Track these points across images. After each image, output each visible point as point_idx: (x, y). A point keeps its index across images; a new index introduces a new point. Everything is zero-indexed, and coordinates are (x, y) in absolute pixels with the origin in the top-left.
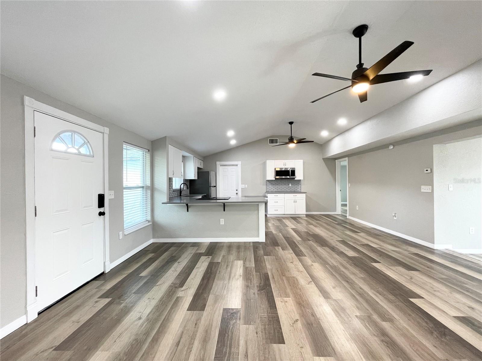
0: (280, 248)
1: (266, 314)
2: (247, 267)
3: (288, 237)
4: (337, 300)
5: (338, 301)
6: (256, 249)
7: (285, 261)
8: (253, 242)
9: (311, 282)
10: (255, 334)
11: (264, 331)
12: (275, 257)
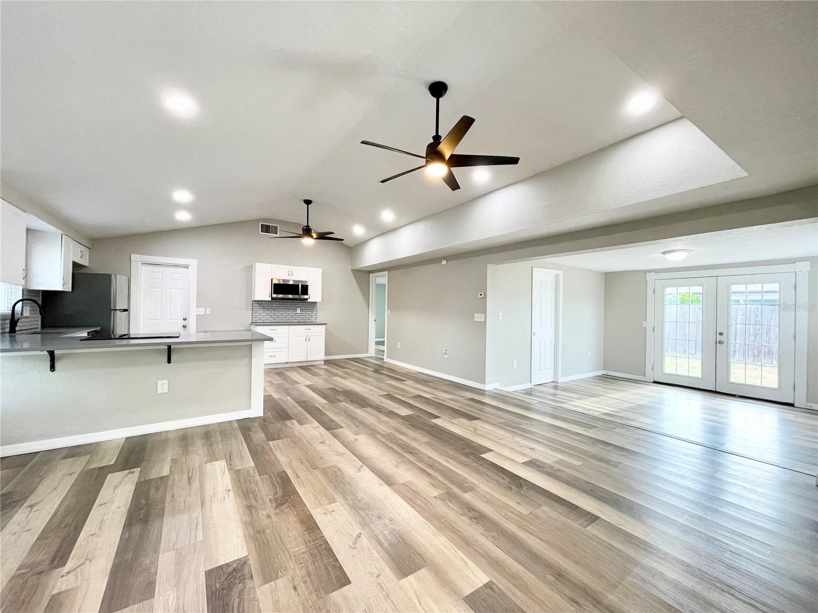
0: (294, 421)
1: (302, 547)
2: (239, 470)
3: (304, 402)
4: (407, 484)
5: (409, 485)
6: (248, 432)
7: (310, 444)
8: (238, 421)
9: (362, 466)
10: (293, 591)
11: (308, 579)
12: (290, 438)
